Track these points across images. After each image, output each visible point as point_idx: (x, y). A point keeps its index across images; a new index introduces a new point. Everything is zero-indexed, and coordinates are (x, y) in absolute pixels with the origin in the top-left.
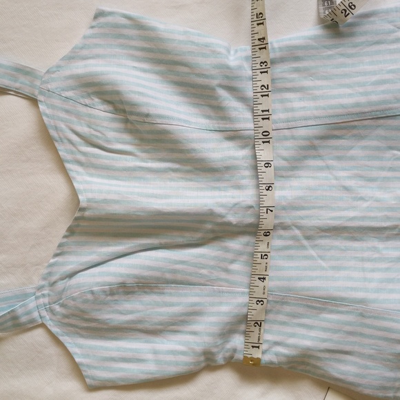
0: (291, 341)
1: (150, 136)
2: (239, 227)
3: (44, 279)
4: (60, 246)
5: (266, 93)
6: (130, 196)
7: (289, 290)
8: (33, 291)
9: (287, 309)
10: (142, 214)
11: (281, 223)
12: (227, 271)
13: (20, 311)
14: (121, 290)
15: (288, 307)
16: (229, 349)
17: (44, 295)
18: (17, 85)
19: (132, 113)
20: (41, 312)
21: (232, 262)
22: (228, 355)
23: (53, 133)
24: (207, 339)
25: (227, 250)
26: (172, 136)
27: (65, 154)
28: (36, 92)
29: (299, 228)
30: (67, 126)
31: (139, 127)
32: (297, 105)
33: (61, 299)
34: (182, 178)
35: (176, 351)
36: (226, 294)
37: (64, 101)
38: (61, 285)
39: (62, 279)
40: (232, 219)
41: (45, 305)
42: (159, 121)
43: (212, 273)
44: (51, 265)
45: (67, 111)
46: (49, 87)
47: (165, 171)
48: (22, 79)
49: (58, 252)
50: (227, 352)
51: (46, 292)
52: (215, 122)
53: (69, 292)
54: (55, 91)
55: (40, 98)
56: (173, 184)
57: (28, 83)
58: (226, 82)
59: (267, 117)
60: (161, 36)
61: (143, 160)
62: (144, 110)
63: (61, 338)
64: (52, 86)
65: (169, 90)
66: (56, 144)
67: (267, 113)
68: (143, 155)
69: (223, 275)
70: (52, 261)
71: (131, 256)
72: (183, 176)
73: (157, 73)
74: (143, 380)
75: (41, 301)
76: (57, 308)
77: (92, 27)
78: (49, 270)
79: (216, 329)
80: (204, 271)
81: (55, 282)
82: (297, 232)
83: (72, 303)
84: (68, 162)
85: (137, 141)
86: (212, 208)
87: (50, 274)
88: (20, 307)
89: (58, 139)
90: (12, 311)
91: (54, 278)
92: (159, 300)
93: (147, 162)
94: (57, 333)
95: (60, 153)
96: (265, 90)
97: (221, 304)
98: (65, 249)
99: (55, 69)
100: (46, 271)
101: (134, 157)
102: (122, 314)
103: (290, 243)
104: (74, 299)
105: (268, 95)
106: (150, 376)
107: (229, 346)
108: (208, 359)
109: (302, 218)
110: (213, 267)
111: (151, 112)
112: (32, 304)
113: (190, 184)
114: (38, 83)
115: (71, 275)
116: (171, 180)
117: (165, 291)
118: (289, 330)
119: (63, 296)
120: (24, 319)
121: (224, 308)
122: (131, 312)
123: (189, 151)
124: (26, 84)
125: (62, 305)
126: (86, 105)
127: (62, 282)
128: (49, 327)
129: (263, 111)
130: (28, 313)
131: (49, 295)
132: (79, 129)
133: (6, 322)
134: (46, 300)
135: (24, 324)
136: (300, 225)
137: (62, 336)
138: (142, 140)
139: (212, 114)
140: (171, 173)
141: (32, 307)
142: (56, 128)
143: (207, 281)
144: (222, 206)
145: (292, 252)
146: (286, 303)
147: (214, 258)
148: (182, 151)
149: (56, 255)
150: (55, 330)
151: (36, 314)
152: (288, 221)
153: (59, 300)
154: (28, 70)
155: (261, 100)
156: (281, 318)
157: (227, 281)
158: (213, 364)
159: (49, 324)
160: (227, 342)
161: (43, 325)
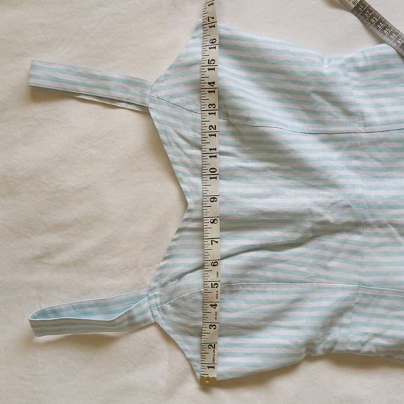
0: (390, 333)
1: (250, 138)
2: (337, 225)
3: (156, 280)
4: (169, 249)
5: (214, 133)
6: (233, 198)
7: (386, 284)
8: (145, 293)
9: (385, 302)
10: (245, 214)
11: (378, 221)
12: (326, 268)
13: (136, 312)
14: (227, 289)
15: (386, 300)
16: (330, 341)
17: (155, 296)
18: (129, 96)
19: (234, 117)
20: (154, 311)
21: (331, 259)
22: (328, 346)
23: (163, 137)
24: (310, 333)
25: (325, 248)
26: (271, 137)
27: (174, 157)
28: (147, 100)
29: (395, 225)
30: (175, 130)
31: (240, 129)
32: (390, 109)
33: (172, 299)
34: (281, 177)
35: (279, 345)
36: (327, 290)
37: (172, 107)
38: (171, 286)
39: (172, 280)
40: (330, 217)
41: (157, 305)
42: (258, 124)
43: (311, 270)
44: (162, 268)
45: (175, 117)
46: (159, 95)
47: (265, 170)
48: (133, 90)
49: (167, 255)
50: (327, 343)
51: (157, 293)
52: (309, 125)
53: (179, 293)
54: (164, 98)
55: (151, 105)
56: (272, 182)
57: (139, 93)
58: (321, 89)
59: (214, 155)
60: (257, 47)
61: (244, 161)
62: (245, 114)
63: (172, 336)
64: (161, 94)
65: (265, 96)
66: (166, 148)
67: (214, 151)
68: (244, 156)
69: (322, 272)
70: (162, 264)
71: (235, 257)
72: (281, 175)
73: (253, 80)
74: (249, 373)
75: (154, 301)
76: (168, 307)
77: (194, 38)
78: (160, 272)
79: (317, 323)
80: (303, 269)
81: (165, 284)
82: (393, 229)
83: (183, 302)
84: (176, 163)
85: (238, 142)
86: (310, 207)
87: (161, 276)
88: (136, 307)
89: (167, 142)
90: (129, 311)
91: (164, 280)
92: (262, 298)
93: (247, 162)
94: (169, 331)
95: (169, 156)
96: (213, 130)
97: (321, 299)
98: (174, 252)
99: (163, 79)
100: (157, 274)
101: (235, 158)
102: (228, 311)
103: (386, 239)
104: (184, 299)
105: (215, 135)
106: (256, 369)
107: (329, 338)
108: (308, 350)
109: (397, 216)
110: (311, 265)
111: (251, 116)
112: (145, 304)
113: (289, 182)
114: (148, 92)
115: (180, 276)
116: (270, 178)
117: (268, 289)
118: (387, 322)
119: (174, 296)
120: (139, 319)
121: (325, 303)
122: (237, 310)
123: (287, 152)
124: (136, 95)
125: (174, 305)
126: (191, 111)
127: (172, 283)
128: (161, 325)
129: (210, 150)
130: (143, 313)
131: (160, 295)
132: (185, 133)
133: (123, 322)
134: (158, 300)
135: (139, 323)
136: (395, 223)
137: (174, 333)
138: (243, 141)
139: (306, 118)
140: (270, 171)
141: (145, 307)
142: (166, 133)
143: (307, 278)
144: (320, 205)
145: (388, 249)
146: (384, 297)
147: (314, 256)
148: (281, 152)
149: (166, 258)
150: (166, 328)
151: (149, 314)
152: (384, 220)
153: (170, 300)
154: (138, 81)
155: (209, 139)
156: (379, 311)
157: (326, 277)
158: (313, 355)
159: (161, 322)
160: (328, 334)
161: (155, 324)
